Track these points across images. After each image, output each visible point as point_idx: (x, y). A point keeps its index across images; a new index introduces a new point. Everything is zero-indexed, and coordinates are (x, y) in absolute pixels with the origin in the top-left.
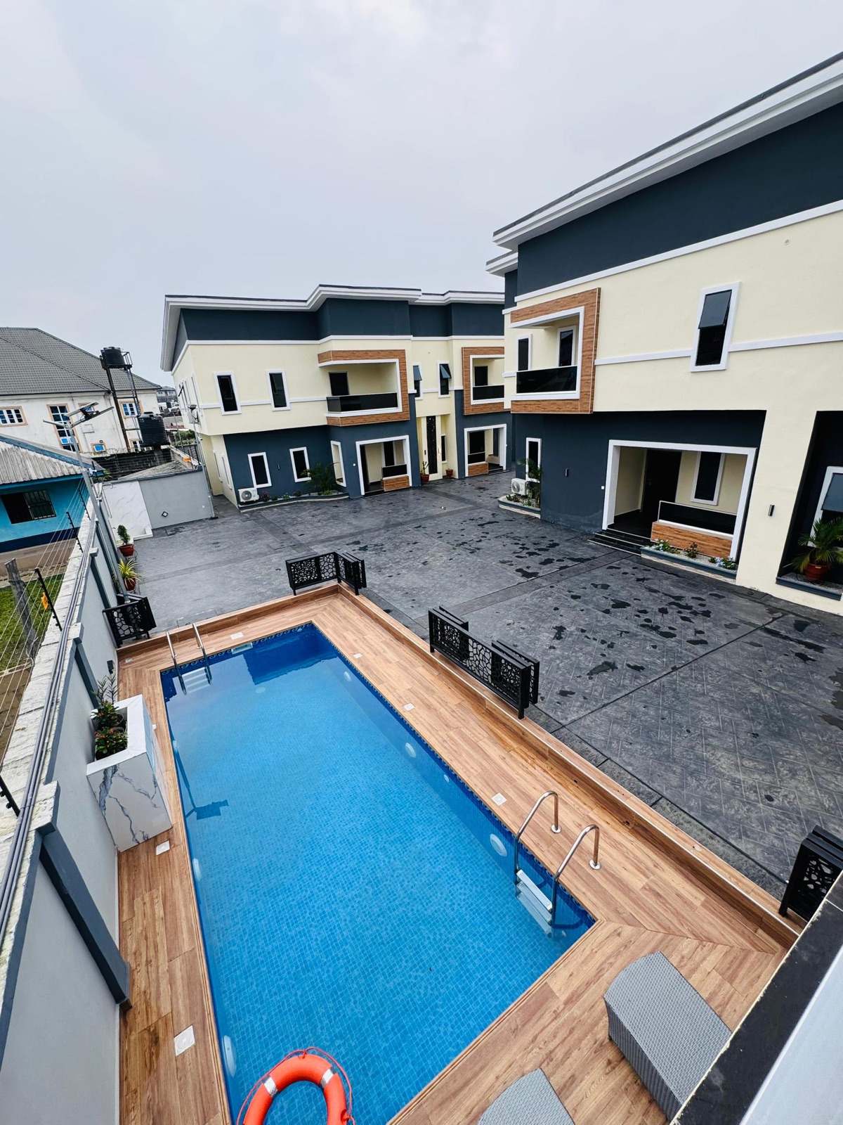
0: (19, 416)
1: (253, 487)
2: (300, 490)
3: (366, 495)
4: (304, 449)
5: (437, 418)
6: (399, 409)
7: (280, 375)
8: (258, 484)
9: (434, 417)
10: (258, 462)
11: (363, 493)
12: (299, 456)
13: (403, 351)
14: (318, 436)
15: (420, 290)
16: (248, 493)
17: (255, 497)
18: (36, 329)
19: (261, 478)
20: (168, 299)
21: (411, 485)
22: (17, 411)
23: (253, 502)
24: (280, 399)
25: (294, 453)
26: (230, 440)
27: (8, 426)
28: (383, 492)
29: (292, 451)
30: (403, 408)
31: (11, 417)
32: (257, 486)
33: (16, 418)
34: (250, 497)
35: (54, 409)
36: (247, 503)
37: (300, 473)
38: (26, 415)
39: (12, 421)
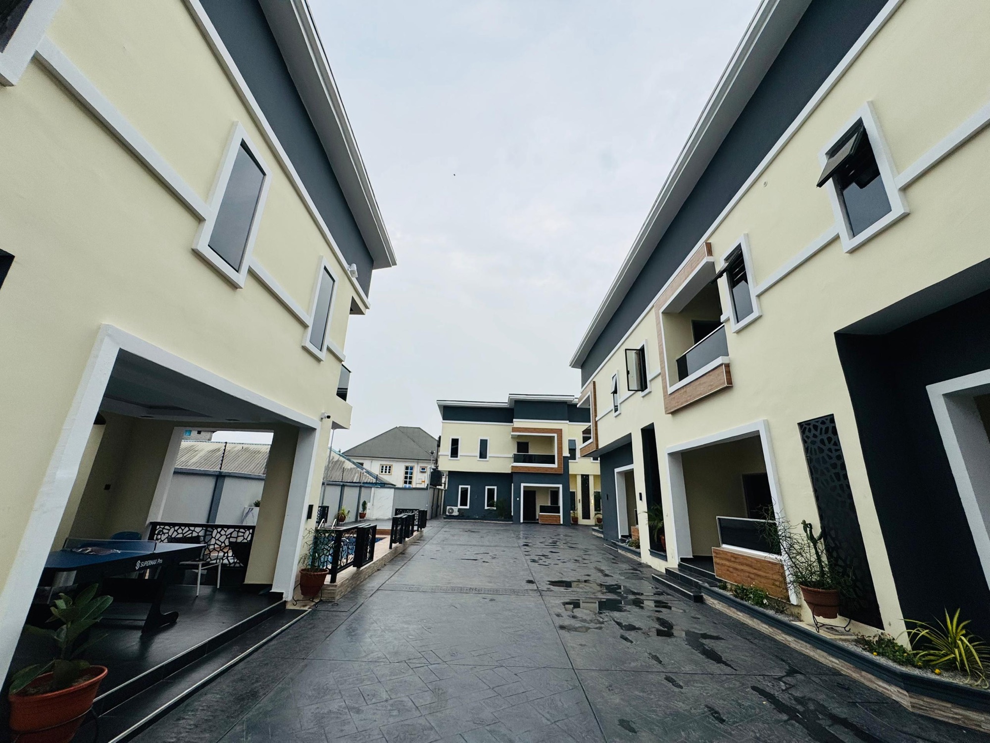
0: (390, 470)
1: (457, 506)
2: (487, 515)
3: (524, 523)
4: (495, 488)
5: (590, 477)
6: (555, 466)
7: (486, 441)
8: (461, 505)
9: (588, 476)
10: (464, 492)
11: (522, 521)
12: (491, 492)
13: (561, 430)
14: (503, 479)
15: (574, 396)
16: (452, 510)
17: (456, 513)
18: (419, 428)
19: (464, 503)
20: (438, 402)
21: (562, 522)
22: (390, 467)
23: (453, 516)
24: (483, 455)
25: (488, 489)
26: (452, 474)
27: (383, 474)
28: (538, 523)
29: (487, 487)
30: (558, 465)
31: (386, 470)
32: (459, 507)
33: (388, 471)
34: (452, 512)
35: (407, 468)
36: (450, 516)
37: (489, 503)
38: (393, 469)
39: (386, 472)
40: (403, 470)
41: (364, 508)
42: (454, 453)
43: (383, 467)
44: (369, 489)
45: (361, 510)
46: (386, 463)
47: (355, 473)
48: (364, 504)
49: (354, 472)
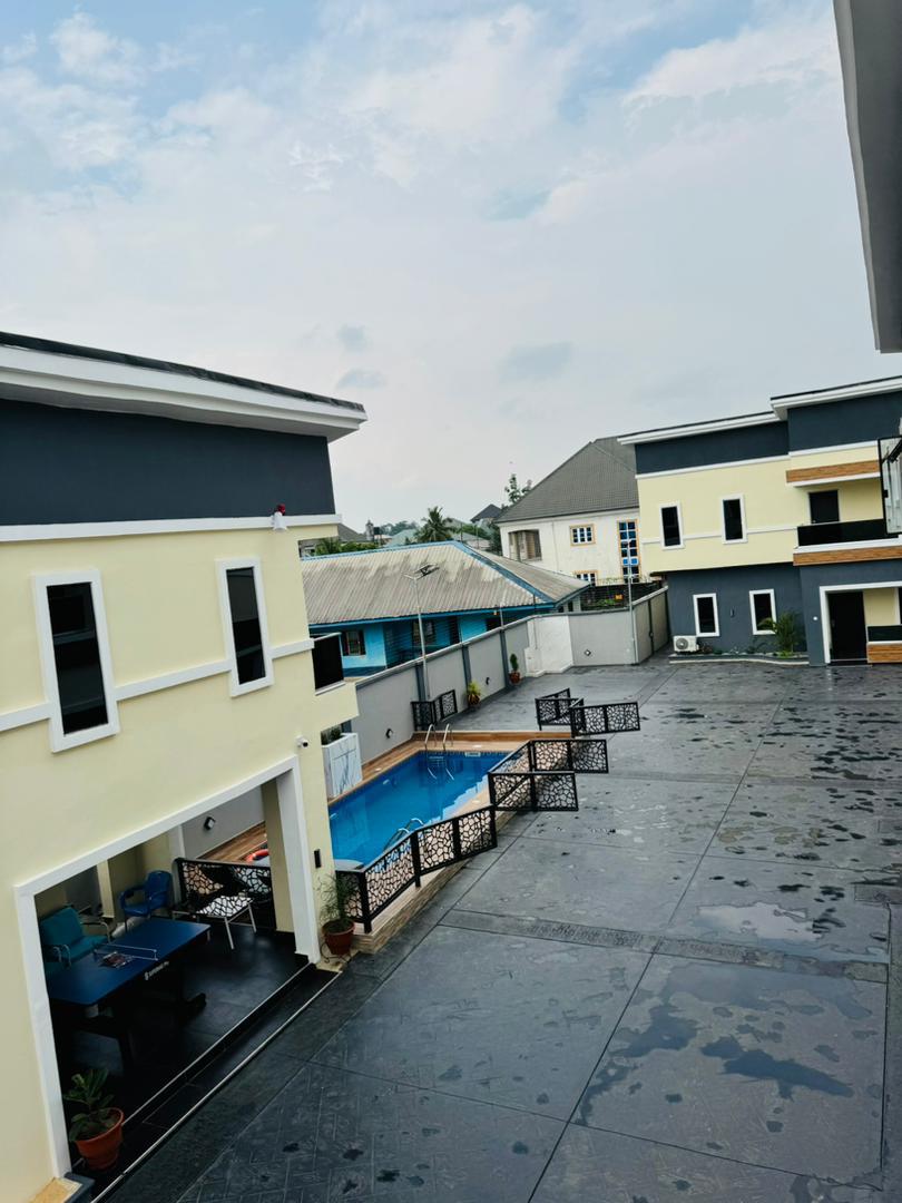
0: (589, 534)
1: (694, 634)
2: (755, 647)
3: (831, 664)
4: (771, 591)
7: (737, 502)
8: (702, 631)
10: (705, 605)
11: (828, 659)
12: (762, 602)
14: (786, 575)
16: (685, 641)
17: (692, 647)
19: (707, 624)
23: (689, 653)
24: (734, 529)
25: (755, 596)
26: (672, 578)
27: (579, 546)
28: (866, 662)
31: (582, 535)
32: (699, 634)
33: (586, 537)
34: (686, 647)
35: (622, 526)
36: (682, 653)
37: (761, 624)
38: (596, 533)
39: (583, 540)
40: (616, 532)
41: (515, 666)
42: (672, 535)
43: (575, 531)
44: (519, 630)
45: (511, 669)
46: (580, 522)
47: (502, 590)
48: (514, 659)
49: (499, 586)
